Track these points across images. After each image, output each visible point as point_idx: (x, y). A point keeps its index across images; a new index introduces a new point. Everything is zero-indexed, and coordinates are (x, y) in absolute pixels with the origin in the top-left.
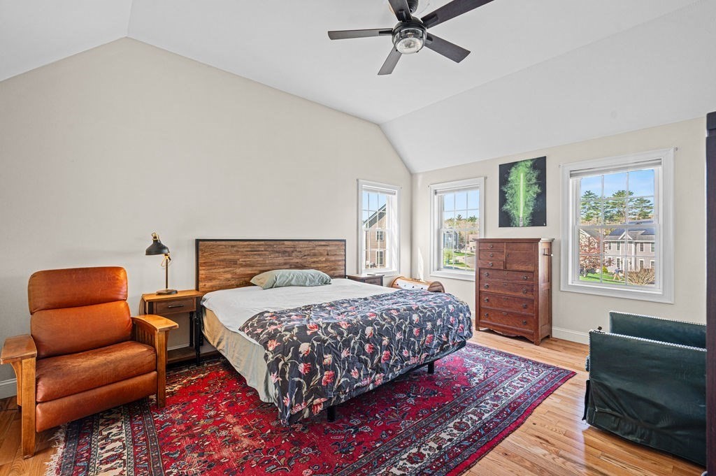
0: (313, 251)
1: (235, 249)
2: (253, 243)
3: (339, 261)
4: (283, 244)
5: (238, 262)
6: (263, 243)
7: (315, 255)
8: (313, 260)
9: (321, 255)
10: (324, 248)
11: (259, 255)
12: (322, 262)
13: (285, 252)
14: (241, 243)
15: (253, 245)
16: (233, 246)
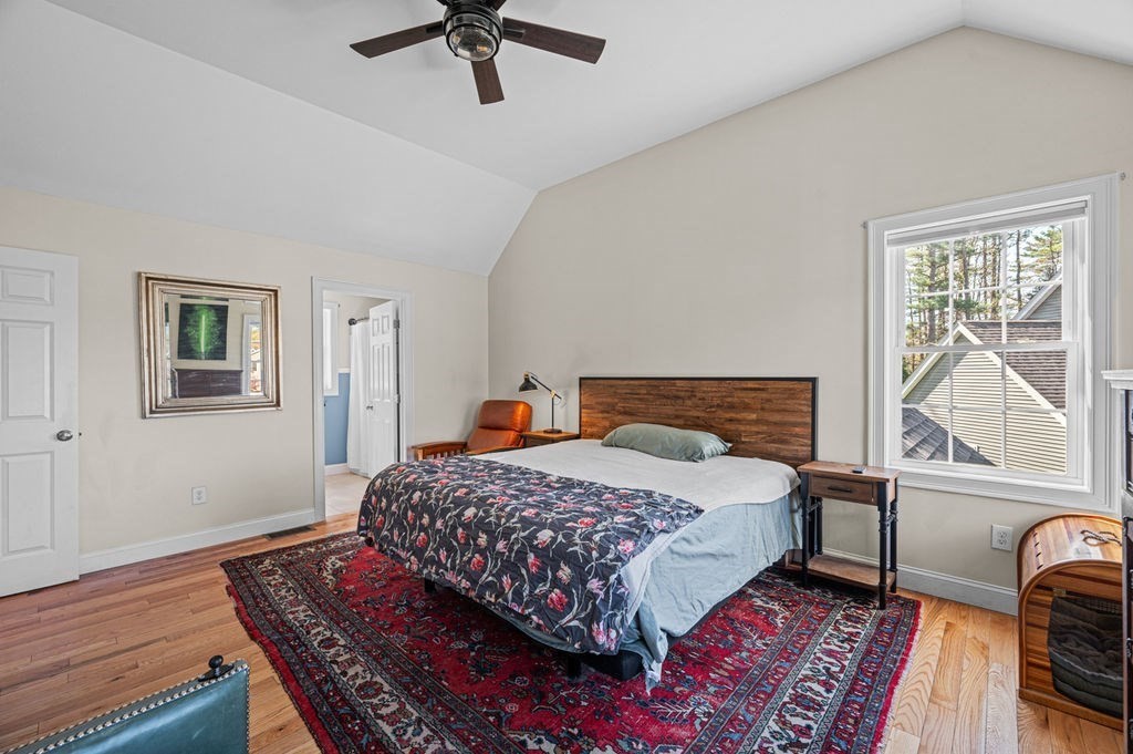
0: (729, 400)
1: (613, 389)
2: (632, 382)
3: (795, 425)
4: (674, 385)
5: (617, 408)
6: (644, 382)
7: (732, 407)
8: (728, 416)
9: (747, 407)
10: (753, 394)
11: (640, 399)
12: (750, 423)
13: (677, 397)
14: (620, 382)
15: (634, 385)
16: (611, 386)
